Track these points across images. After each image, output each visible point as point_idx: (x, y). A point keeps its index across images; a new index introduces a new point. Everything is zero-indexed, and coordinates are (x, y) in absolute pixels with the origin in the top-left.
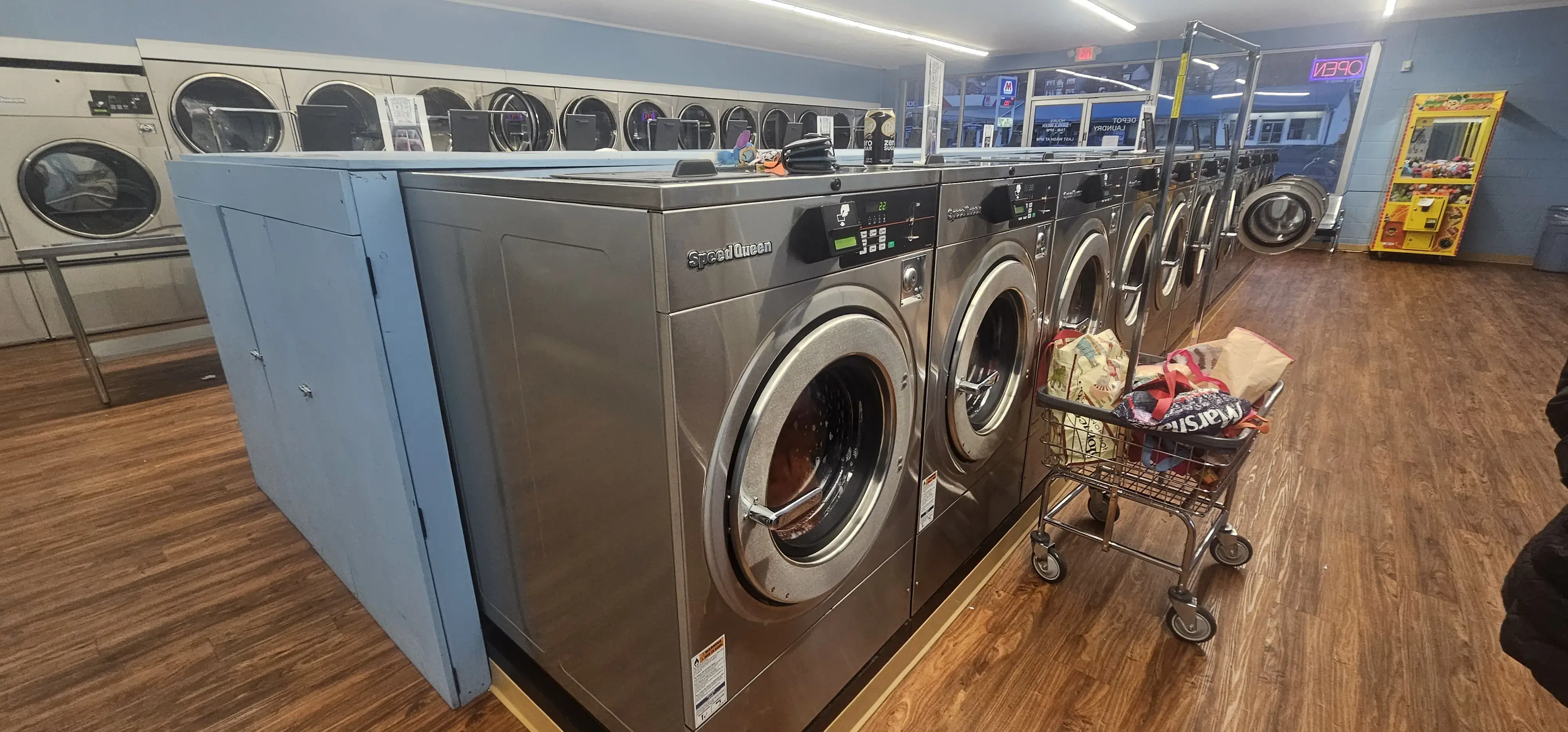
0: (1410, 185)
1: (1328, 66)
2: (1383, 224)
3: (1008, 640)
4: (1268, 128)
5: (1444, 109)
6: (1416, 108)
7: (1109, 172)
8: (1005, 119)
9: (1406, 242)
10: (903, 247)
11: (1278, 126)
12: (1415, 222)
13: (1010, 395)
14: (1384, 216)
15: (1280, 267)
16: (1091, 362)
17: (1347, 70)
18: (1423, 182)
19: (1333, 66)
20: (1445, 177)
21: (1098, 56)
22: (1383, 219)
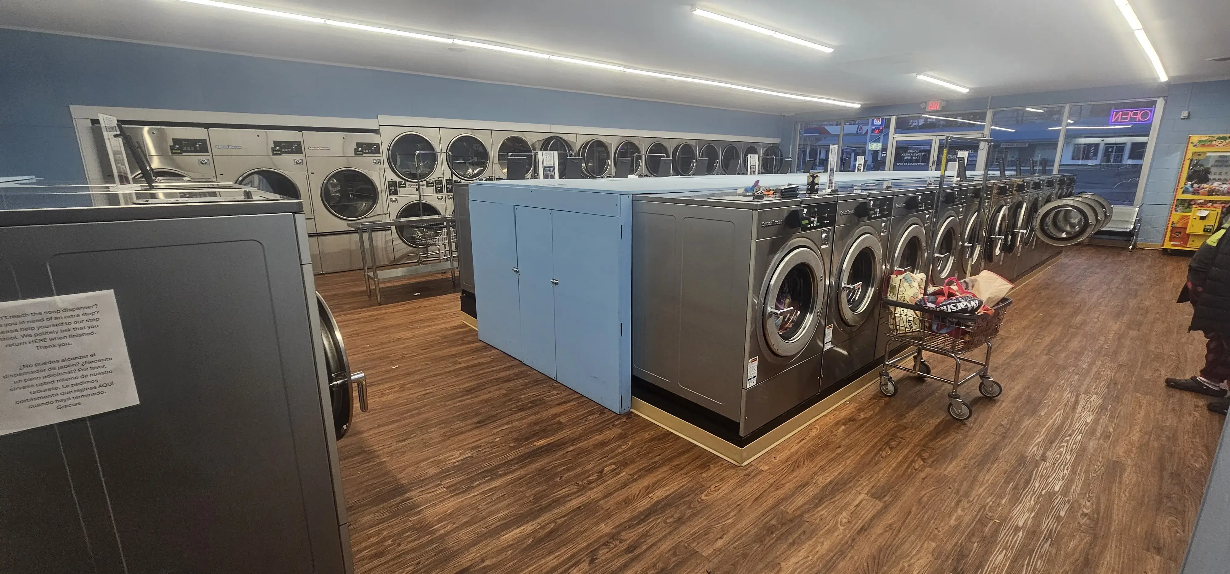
0: (1192, 200)
1: (1123, 114)
2: (1170, 228)
3: (866, 413)
4: (1110, 150)
5: (1213, 146)
6: (1191, 146)
7: (922, 195)
8: (875, 144)
9: (1190, 242)
10: (822, 225)
11: (1120, 148)
12: (1195, 227)
13: (869, 298)
14: (1171, 223)
15: (1084, 258)
16: (910, 286)
17: (1139, 116)
18: (1201, 199)
19: (1127, 114)
20: (1218, 195)
21: (943, 107)
22: (1170, 225)
